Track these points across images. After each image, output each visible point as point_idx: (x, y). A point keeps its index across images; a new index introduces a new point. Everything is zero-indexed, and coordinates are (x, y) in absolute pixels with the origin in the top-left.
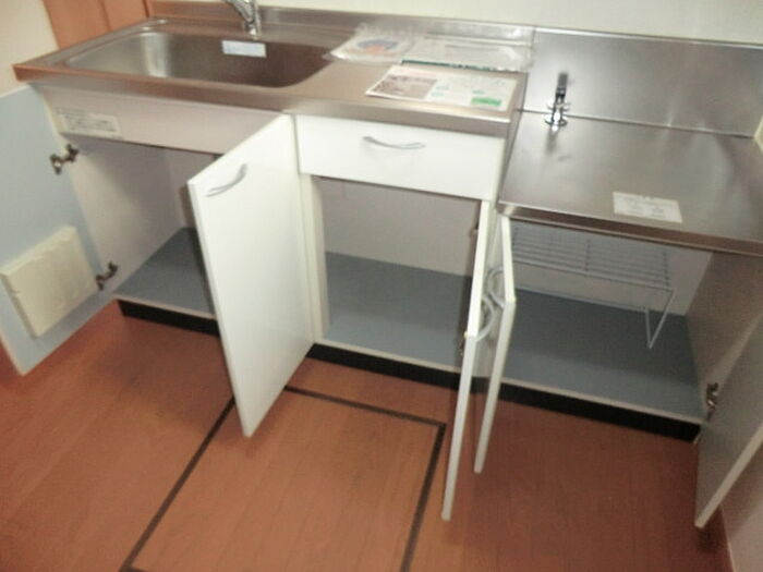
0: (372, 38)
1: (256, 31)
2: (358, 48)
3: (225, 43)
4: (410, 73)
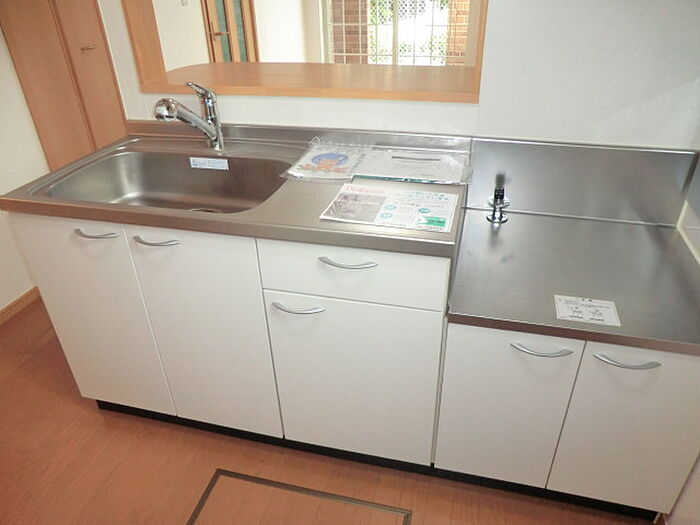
0: (325, 152)
1: (220, 146)
2: (312, 164)
3: (192, 159)
4: (360, 191)
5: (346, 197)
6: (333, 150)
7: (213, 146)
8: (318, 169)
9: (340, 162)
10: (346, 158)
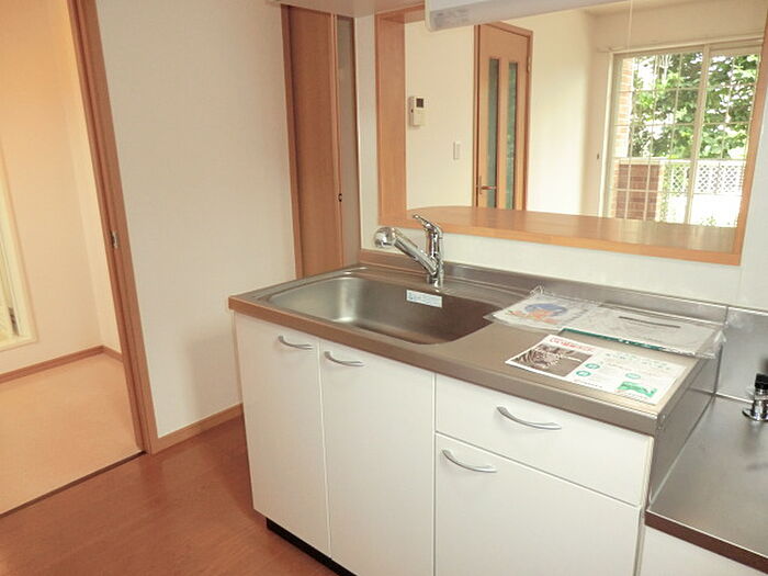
0: (544, 302)
1: (439, 283)
2: (524, 312)
3: (408, 291)
4: (565, 344)
5: (545, 348)
6: (553, 301)
7: (432, 282)
8: (528, 317)
9: (556, 314)
10: (565, 310)
